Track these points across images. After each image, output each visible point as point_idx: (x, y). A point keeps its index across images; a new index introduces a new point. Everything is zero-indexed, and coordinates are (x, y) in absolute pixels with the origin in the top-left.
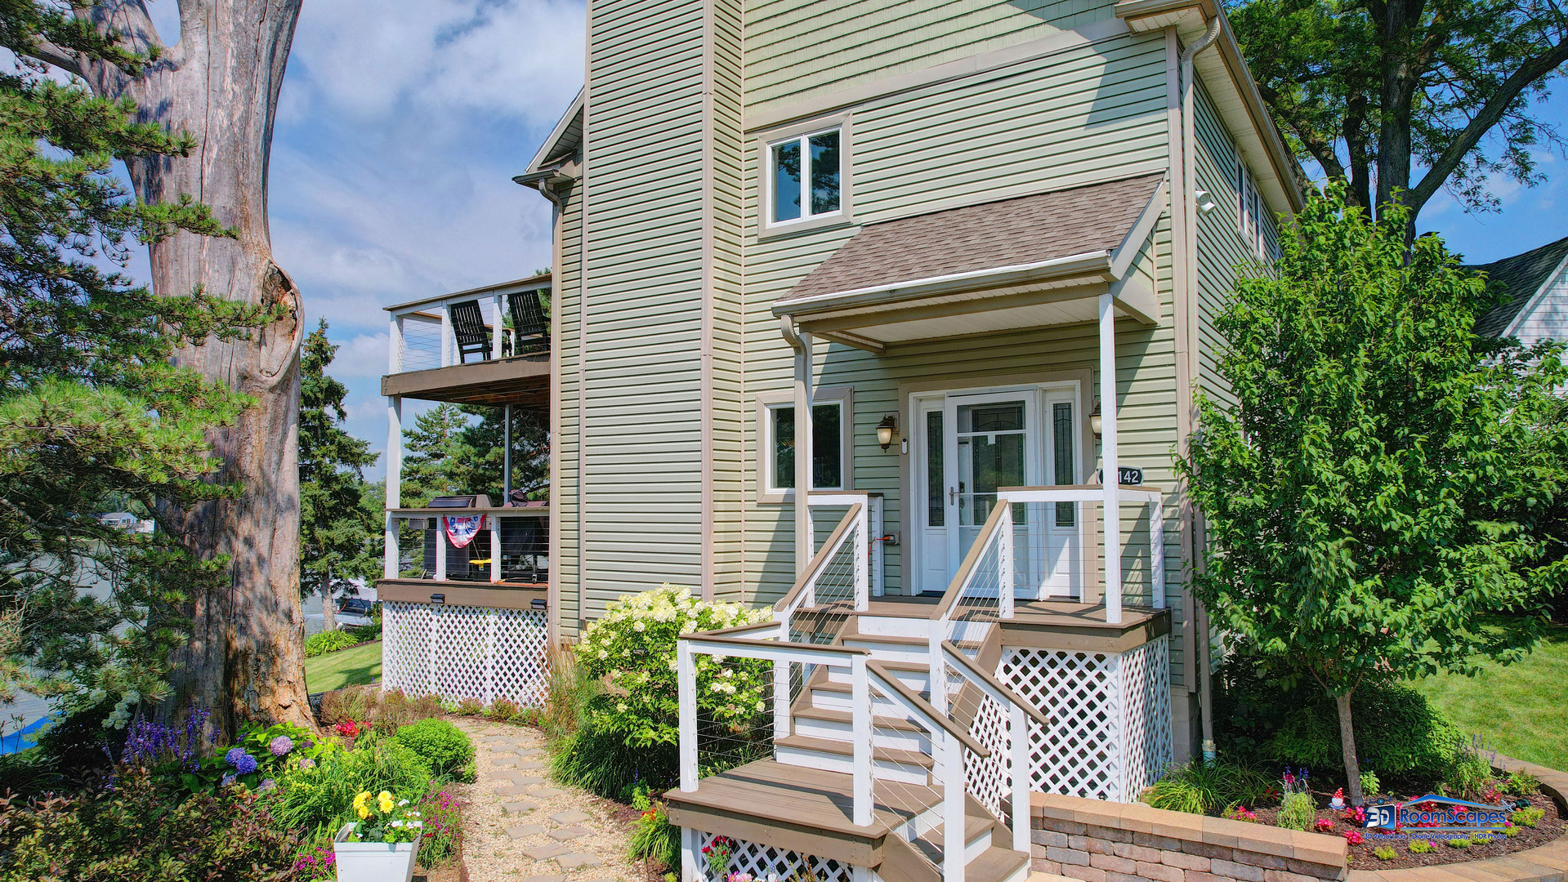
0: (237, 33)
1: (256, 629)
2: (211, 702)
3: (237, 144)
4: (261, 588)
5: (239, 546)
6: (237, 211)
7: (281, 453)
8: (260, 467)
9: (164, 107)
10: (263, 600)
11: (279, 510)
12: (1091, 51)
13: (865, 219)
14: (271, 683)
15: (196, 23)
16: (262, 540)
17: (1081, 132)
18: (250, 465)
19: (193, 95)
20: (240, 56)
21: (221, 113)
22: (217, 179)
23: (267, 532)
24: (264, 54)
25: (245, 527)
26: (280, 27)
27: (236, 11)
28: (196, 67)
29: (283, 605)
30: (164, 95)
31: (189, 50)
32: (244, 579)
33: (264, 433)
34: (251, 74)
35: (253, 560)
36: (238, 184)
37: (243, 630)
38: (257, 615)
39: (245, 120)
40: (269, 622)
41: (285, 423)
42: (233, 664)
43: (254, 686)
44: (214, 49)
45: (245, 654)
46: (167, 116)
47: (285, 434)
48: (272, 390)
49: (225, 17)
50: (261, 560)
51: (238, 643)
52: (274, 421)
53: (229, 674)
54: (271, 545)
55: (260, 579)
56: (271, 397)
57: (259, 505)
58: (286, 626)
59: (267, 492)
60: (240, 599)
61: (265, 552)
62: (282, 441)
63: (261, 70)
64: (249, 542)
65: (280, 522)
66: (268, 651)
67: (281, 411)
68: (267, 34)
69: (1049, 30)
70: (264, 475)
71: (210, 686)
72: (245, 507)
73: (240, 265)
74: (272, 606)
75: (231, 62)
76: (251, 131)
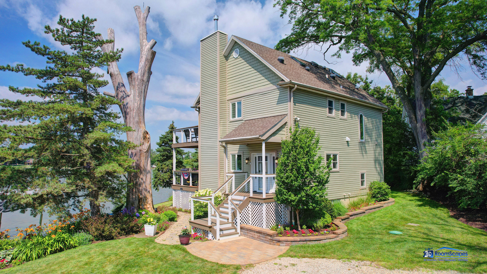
0: (138, 89)
1: (143, 194)
2: (136, 206)
3: (139, 109)
4: (144, 187)
5: (140, 180)
6: (139, 121)
7: (147, 163)
8: (144, 166)
9: (127, 104)
10: (145, 189)
11: (147, 173)
12: (277, 90)
13: (245, 119)
14: (146, 203)
15: (132, 88)
16: (144, 178)
17: (276, 105)
18: (142, 165)
19: (132, 101)
20: (139, 93)
21: (136, 104)
22: (135, 116)
23: (145, 177)
24: (143, 91)
25: (141, 176)
26: (146, 86)
27: (138, 85)
28: (132, 96)
29: (148, 190)
30: (127, 102)
31: (131, 92)
32: (141, 185)
33: (144, 160)
34: (141, 96)
35: (143, 182)
36: (139, 116)
37: (141, 194)
38: (144, 192)
39: (140, 104)
40: (146, 193)
41: (148, 157)
42: (140, 200)
43: (143, 204)
44: (135, 92)
45: (142, 198)
46: (127, 105)
47: (148, 160)
48: (145, 152)
49: (136, 86)
50: (144, 182)
51: (141, 196)
52: (146, 158)
53: (139, 202)
54: (146, 179)
55: (144, 185)
56: (145, 154)
57: (144, 172)
58: (149, 194)
59: (145, 170)
60: (141, 189)
61: (145, 180)
62: (147, 161)
63: (143, 95)
64: (142, 179)
65: (147, 175)
66: (146, 198)
67: (147, 156)
68: (143, 88)
69: (271, 85)
70: (144, 167)
71: (136, 203)
72: (141, 173)
73: (140, 131)
74: (146, 190)
75: (137, 94)
76: (141, 106)
